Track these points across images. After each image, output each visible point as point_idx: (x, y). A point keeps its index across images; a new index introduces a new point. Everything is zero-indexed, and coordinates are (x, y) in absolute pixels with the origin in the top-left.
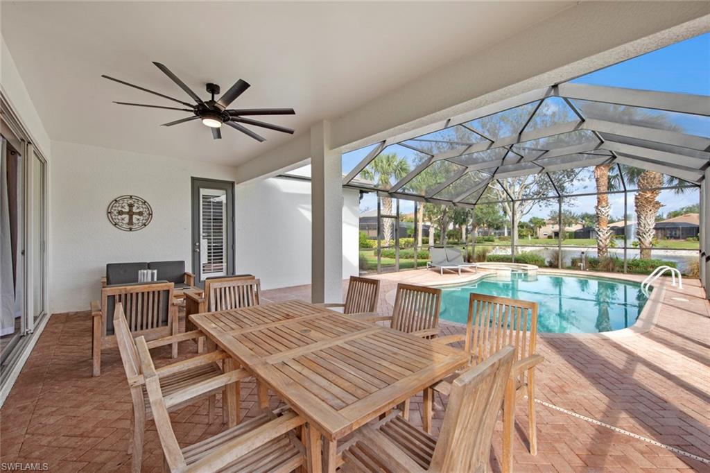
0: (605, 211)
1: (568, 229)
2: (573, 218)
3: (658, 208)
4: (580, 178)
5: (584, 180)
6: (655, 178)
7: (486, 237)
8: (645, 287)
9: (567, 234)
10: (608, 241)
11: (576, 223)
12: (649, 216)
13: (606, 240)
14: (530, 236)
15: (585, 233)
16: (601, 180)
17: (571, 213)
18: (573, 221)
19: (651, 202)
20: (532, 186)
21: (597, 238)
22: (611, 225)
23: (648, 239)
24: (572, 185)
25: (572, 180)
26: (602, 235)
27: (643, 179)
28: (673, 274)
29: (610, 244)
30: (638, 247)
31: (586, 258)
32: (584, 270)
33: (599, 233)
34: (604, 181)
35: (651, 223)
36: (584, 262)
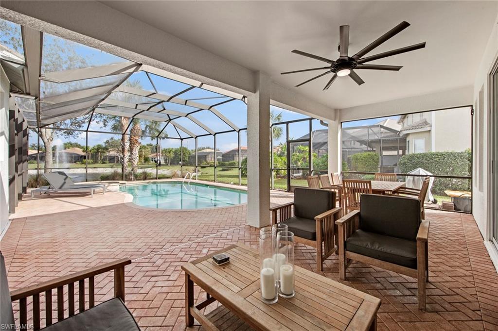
6: (139, 129)
13: (127, 163)
26: (125, 160)
36: (133, 175)
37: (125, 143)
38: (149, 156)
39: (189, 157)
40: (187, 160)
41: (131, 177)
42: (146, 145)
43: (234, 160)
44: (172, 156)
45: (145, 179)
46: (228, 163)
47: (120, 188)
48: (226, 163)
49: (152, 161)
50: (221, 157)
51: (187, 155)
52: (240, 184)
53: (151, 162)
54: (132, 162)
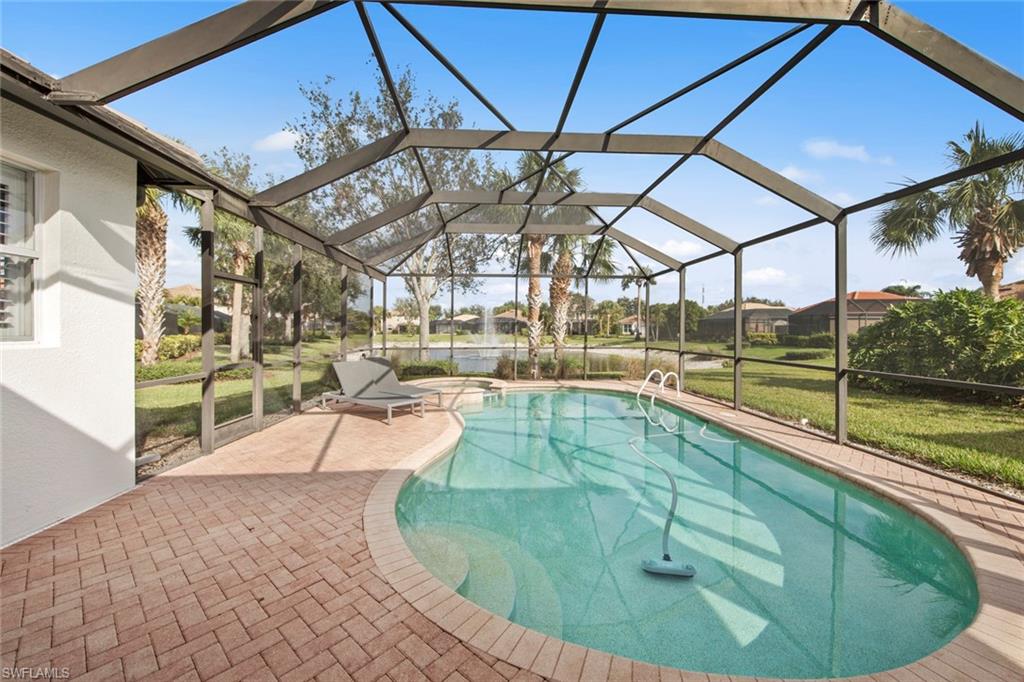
0: (538, 302)
6: (568, 266)
12: (562, 309)
13: (538, 337)
16: (535, 260)
19: (565, 293)
21: (529, 335)
23: (562, 335)
26: (534, 332)
32: (538, 379)
35: (564, 315)
36: (537, 367)
37: (533, 296)
38: (621, 321)
39: (700, 322)
40: (695, 329)
41: (533, 371)
42: (615, 301)
43: (828, 329)
44: (661, 320)
45: (562, 376)
46: (807, 338)
47: (486, 399)
48: (801, 337)
49: (626, 331)
50: (785, 323)
51: (696, 318)
52: (843, 437)
53: (624, 333)
54: (555, 336)
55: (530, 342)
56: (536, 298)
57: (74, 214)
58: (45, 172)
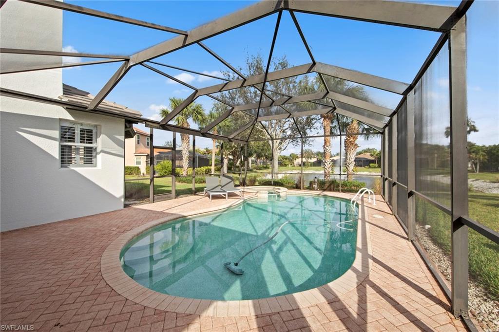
0: (329, 149)
1: (310, 161)
2: (312, 154)
3: (356, 148)
4: (315, 127)
5: (318, 128)
6: (355, 129)
7: (265, 166)
8: (353, 204)
9: (310, 164)
10: (330, 169)
11: (314, 157)
12: (352, 153)
13: (329, 168)
14: (290, 165)
15: (319, 163)
16: (326, 128)
17: (311, 151)
18: (313, 156)
19: (353, 144)
20: (287, 130)
21: (324, 168)
22: (332, 158)
23: (351, 167)
24: (311, 131)
25: (311, 128)
26: (327, 165)
27: (349, 129)
28: (369, 193)
29: (331, 171)
30: (346, 173)
31: (318, 180)
32: (317, 190)
33: (326, 164)
34: (328, 129)
35: (352, 156)
36: (316, 184)
37: (326, 147)
54: (347, 168)
55: (325, 171)
56: (327, 148)
57: (107, 135)
58: (99, 125)
